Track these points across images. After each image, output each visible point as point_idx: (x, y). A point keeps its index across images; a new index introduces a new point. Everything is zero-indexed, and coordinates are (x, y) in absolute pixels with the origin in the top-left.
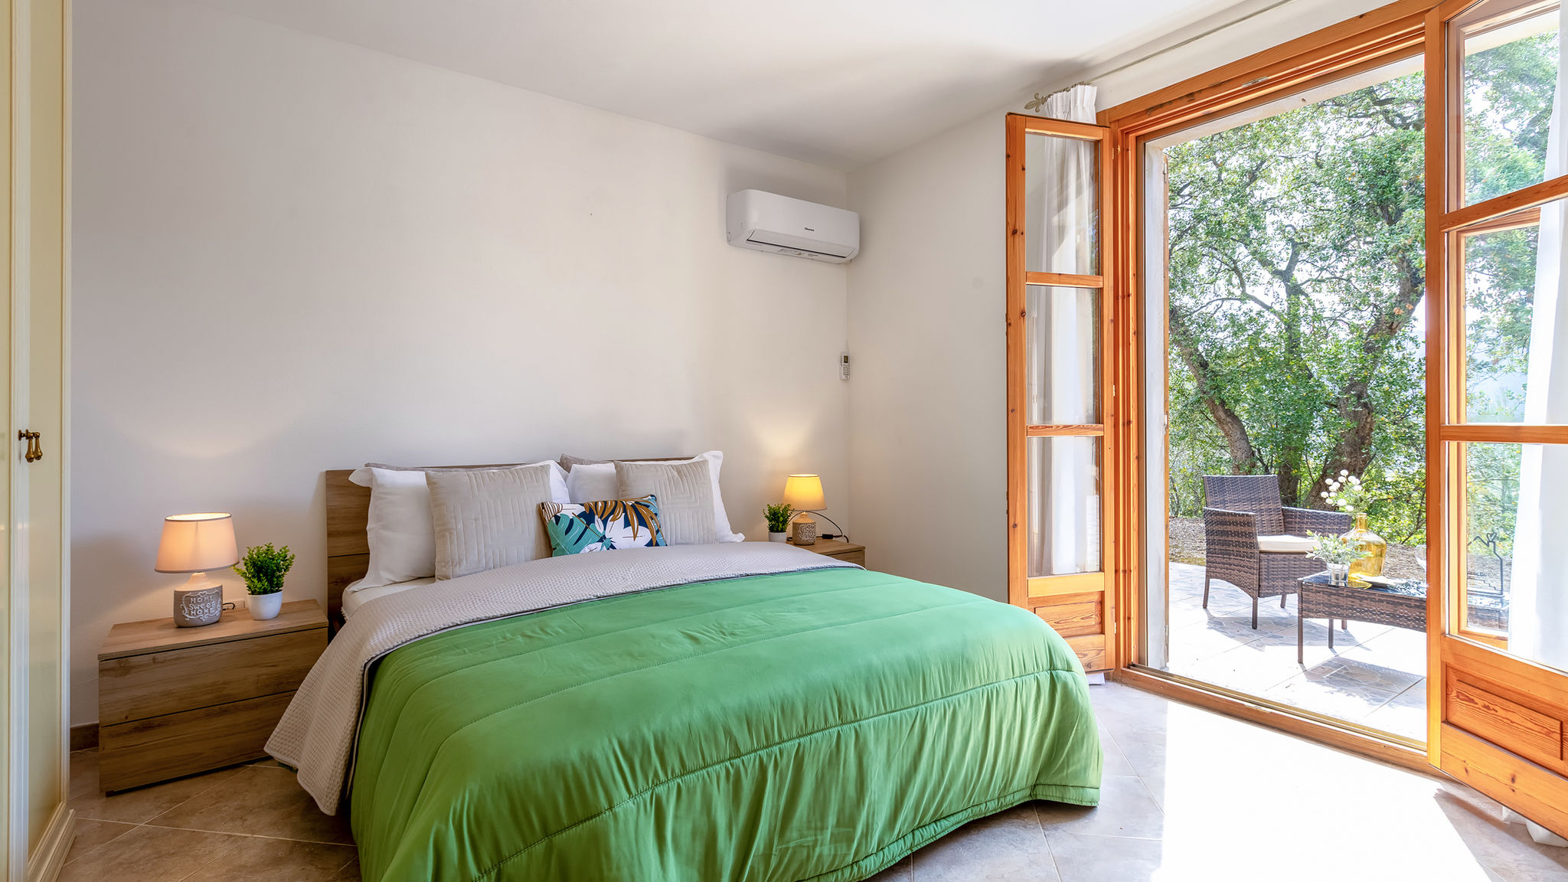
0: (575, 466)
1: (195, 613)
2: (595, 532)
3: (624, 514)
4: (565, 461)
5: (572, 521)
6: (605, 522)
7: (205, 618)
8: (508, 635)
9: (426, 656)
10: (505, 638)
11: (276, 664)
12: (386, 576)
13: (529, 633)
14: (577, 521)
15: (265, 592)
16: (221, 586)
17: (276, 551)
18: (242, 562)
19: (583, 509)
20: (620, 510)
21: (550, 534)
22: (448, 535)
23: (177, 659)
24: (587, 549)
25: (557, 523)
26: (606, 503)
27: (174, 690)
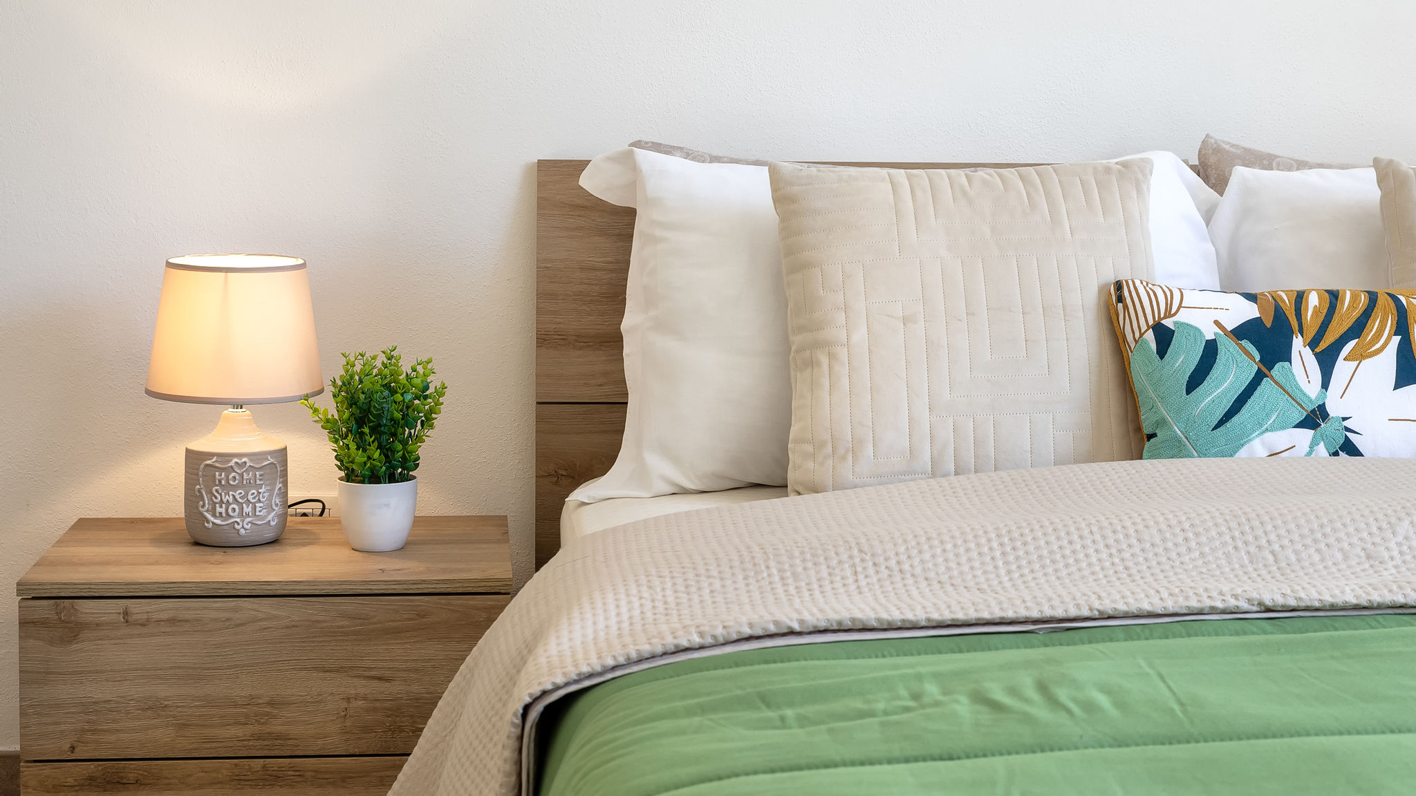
0: (1240, 174)
1: (223, 510)
2: (1290, 392)
3: (1397, 339)
4: (1212, 160)
5: (1211, 350)
6: (1327, 361)
7: (245, 528)
8: (932, 689)
9: (673, 714)
10: (916, 697)
11: (387, 674)
12: (663, 470)
13: (1000, 696)
14: (1229, 350)
15: (374, 478)
16: (285, 449)
17: (405, 367)
18: (329, 390)
19: (1250, 311)
20: (1383, 325)
21: (1137, 387)
22: (824, 360)
23: (173, 621)
24: (1258, 447)
25: (1162, 351)
26: (1334, 297)
27: (166, 698)
